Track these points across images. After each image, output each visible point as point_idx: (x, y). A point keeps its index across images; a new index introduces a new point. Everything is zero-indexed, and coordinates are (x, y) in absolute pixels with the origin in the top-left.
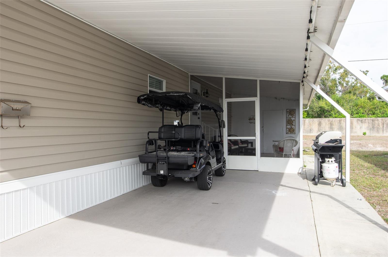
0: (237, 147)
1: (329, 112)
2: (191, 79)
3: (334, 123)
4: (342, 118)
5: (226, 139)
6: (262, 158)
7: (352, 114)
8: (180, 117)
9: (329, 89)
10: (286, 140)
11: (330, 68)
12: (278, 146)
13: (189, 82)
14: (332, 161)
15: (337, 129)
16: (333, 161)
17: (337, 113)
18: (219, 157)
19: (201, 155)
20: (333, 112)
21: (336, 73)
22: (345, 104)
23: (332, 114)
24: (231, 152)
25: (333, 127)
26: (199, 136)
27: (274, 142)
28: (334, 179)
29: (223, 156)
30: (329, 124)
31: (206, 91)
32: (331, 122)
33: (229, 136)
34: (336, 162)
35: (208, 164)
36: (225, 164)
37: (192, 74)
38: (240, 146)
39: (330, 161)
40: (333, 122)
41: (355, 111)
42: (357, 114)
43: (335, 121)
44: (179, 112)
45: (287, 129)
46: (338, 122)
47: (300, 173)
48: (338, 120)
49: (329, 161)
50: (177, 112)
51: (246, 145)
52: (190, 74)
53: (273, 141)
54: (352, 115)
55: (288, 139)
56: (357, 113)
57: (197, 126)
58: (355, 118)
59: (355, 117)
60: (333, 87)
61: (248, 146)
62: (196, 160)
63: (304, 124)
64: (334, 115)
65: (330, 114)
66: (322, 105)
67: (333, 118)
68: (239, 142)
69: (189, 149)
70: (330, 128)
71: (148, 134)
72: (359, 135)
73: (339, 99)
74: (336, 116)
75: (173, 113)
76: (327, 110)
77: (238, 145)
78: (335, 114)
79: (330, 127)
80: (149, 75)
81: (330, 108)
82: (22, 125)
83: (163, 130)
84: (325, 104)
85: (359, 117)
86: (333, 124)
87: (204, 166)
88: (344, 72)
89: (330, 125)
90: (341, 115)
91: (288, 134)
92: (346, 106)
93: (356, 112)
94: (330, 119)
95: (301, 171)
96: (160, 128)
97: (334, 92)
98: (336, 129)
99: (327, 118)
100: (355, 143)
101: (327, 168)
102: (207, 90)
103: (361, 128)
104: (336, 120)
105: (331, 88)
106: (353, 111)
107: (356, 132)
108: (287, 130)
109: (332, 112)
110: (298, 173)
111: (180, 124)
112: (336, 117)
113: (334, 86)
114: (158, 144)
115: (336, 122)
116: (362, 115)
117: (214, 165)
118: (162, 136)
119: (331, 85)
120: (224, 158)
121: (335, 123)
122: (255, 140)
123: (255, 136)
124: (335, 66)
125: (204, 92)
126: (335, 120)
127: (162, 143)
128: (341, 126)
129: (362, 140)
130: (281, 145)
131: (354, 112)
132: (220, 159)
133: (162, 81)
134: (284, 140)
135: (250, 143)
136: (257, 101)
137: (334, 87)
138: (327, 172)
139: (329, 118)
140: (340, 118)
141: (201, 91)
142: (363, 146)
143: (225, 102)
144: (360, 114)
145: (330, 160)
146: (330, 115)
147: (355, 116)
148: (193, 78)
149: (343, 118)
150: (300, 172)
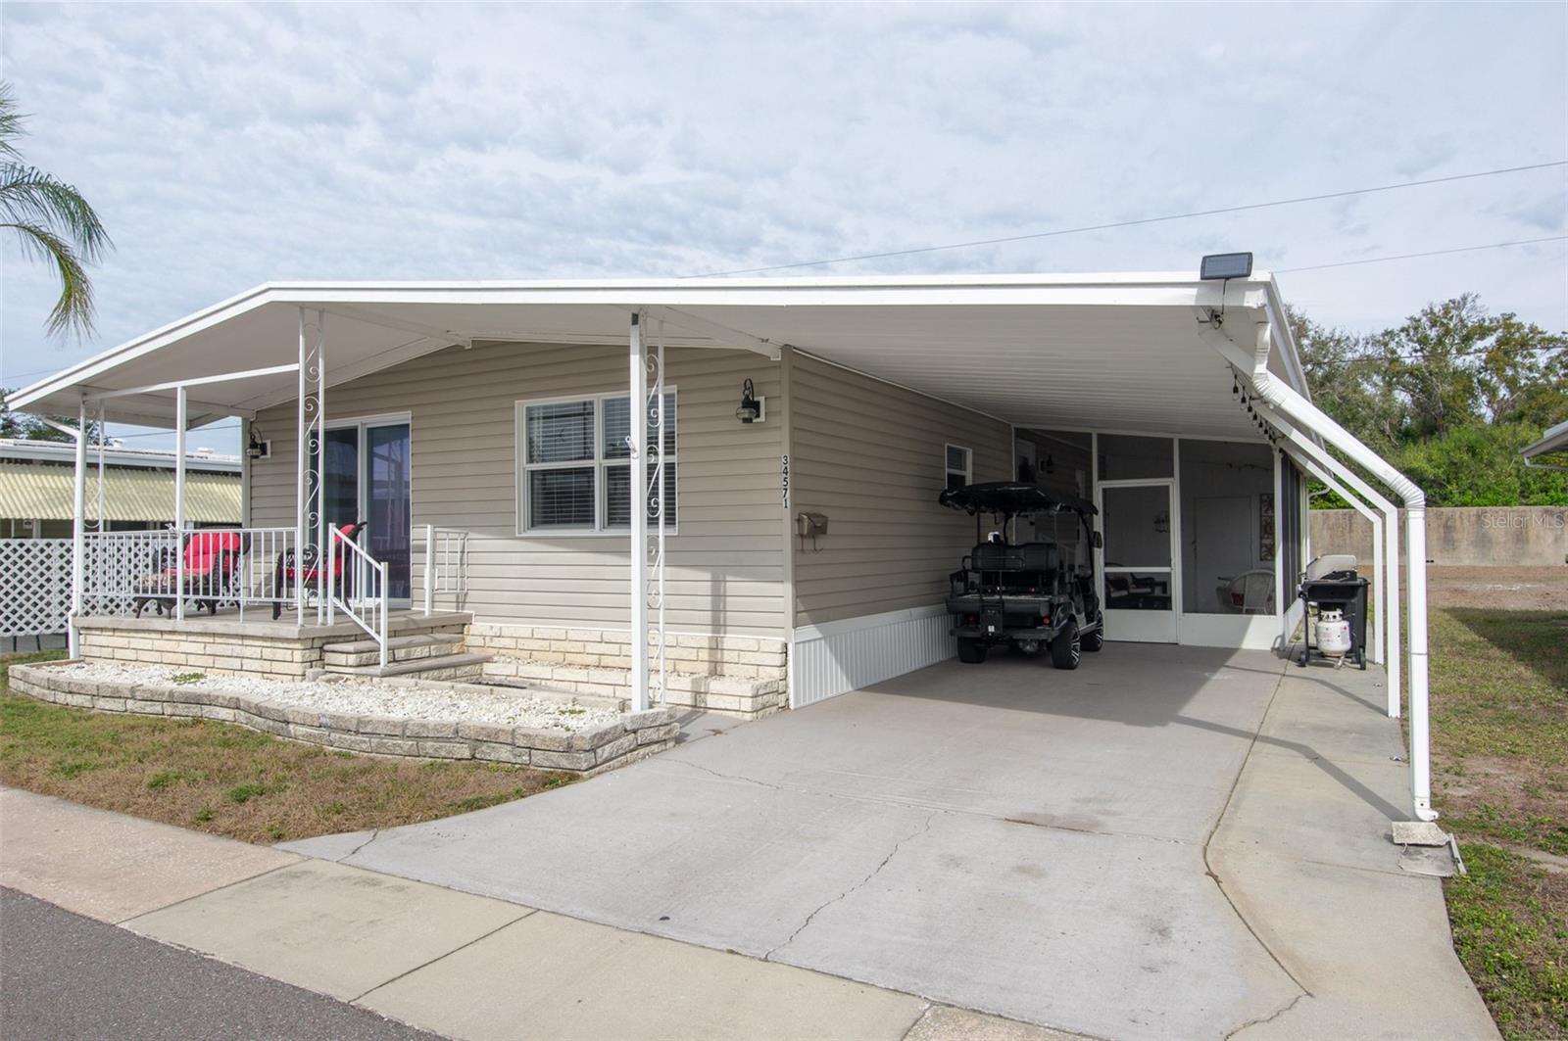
0: (1125, 593)
1: (1441, 485)
2: (1017, 436)
3: (1458, 523)
4: (1486, 505)
5: (1100, 570)
6: (1186, 614)
7: (1526, 494)
8: (1002, 524)
9: (1445, 407)
10: (1250, 575)
11: (1447, 332)
12: (1230, 590)
13: (1013, 444)
14: (1334, 617)
15: (1468, 545)
16: (1338, 616)
17: (1470, 488)
18: (1090, 608)
19: (1062, 600)
20: (1455, 486)
21: (1469, 351)
22: (1498, 459)
23: (1451, 493)
24: (1111, 604)
25: (1452, 537)
26: (1054, 563)
27: (1222, 581)
28: (1340, 652)
29: (1097, 607)
30: (1439, 526)
31: (1046, 459)
32: (1447, 522)
33: (1107, 564)
34: (1343, 619)
35: (1072, 619)
36: (1102, 625)
37: (1017, 426)
38: (1132, 591)
39: (1331, 616)
40: (1455, 521)
41: (1535, 483)
42: (1542, 492)
43: (1461, 517)
44: (1000, 515)
45: (1261, 547)
46: (1474, 519)
47: (1278, 649)
48: (1472, 513)
49: (1328, 616)
50: (997, 515)
51: (1148, 590)
52: (1013, 426)
53: (1219, 578)
54: (1524, 497)
55: (1254, 574)
56: (1545, 490)
57: (1050, 546)
58: (1536, 507)
59: (1535, 504)
60: (1459, 401)
61: (1153, 591)
62: (1052, 607)
63: (1351, 526)
64: (1457, 496)
65: (1443, 492)
66: (1415, 465)
67: (1456, 506)
68: (1130, 580)
69: (1033, 590)
70: (1444, 541)
71: (963, 561)
72: (1551, 562)
73: (1476, 442)
74: (1467, 498)
75: (987, 518)
76: (1434, 481)
77: (1126, 588)
78: (1462, 493)
79: (1445, 537)
80: (946, 445)
81: (1443, 473)
82: (818, 548)
83: (980, 553)
84: (1425, 461)
85: (1551, 504)
86: (1455, 527)
87: (1065, 621)
88: (1499, 348)
89: (1442, 530)
90: (1485, 498)
91: (1266, 560)
92: (1503, 464)
93: (1538, 485)
94: (1442, 509)
95: (1280, 644)
96: (975, 549)
97: (1460, 417)
98: (1466, 543)
99: (1434, 508)
100: (1529, 589)
101: (1325, 631)
102: (1050, 457)
103: (1557, 540)
104: (1466, 514)
105: (1451, 404)
106: (1529, 484)
107: (1539, 555)
108: (1264, 549)
109: (1450, 488)
110: (1273, 649)
111: (1002, 539)
112: (1464, 505)
113: (1459, 396)
114: (970, 580)
115: (1465, 521)
116: (1561, 496)
117: (1083, 626)
118: (980, 563)
119: (1451, 394)
120: (1100, 613)
121: (1462, 524)
122: (1169, 575)
123: (1170, 566)
124: (1465, 326)
125: (1042, 462)
126: (1461, 513)
127: (975, 578)
128: (1484, 535)
129: (1556, 580)
130: (1237, 588)
131: (1533, 487)
132: (1093, 613)
133: (965, 452)
134: (1245, 576)
135: (1159, 584)
136: (1174, 485)
137: (1462, 401)
138: (1323, 639)
139: (1438, 509)
140: (1480, 506)
141: (1037, 459)
142: (1558, 600)
143: (1098, 487)
144: (1552, 493)
145: (1331, 614)
146: (1445, 499)
147: (1534, 498)
148: (1022, 434)
149: (1490, 507)
150: (1277, 646)
